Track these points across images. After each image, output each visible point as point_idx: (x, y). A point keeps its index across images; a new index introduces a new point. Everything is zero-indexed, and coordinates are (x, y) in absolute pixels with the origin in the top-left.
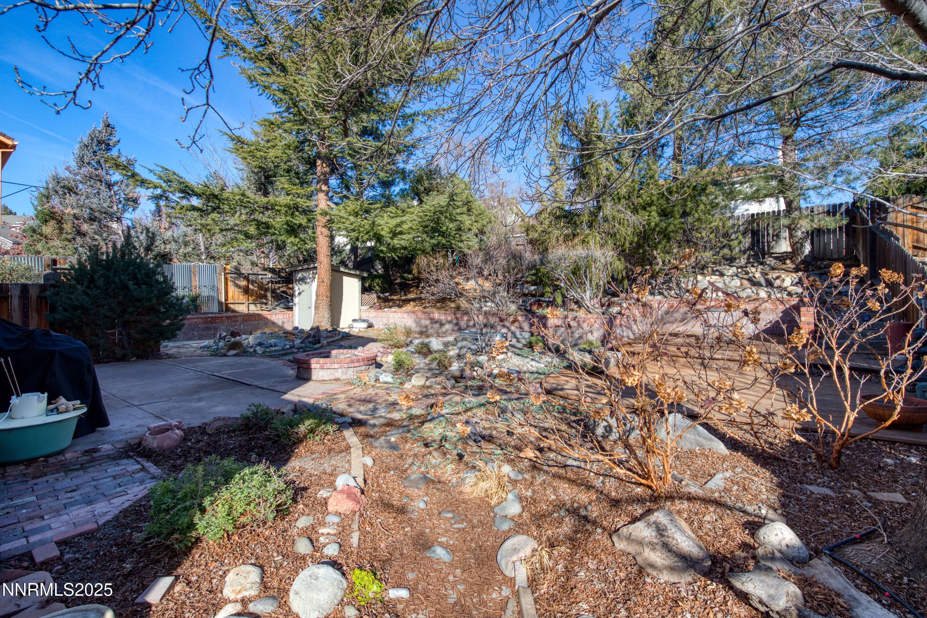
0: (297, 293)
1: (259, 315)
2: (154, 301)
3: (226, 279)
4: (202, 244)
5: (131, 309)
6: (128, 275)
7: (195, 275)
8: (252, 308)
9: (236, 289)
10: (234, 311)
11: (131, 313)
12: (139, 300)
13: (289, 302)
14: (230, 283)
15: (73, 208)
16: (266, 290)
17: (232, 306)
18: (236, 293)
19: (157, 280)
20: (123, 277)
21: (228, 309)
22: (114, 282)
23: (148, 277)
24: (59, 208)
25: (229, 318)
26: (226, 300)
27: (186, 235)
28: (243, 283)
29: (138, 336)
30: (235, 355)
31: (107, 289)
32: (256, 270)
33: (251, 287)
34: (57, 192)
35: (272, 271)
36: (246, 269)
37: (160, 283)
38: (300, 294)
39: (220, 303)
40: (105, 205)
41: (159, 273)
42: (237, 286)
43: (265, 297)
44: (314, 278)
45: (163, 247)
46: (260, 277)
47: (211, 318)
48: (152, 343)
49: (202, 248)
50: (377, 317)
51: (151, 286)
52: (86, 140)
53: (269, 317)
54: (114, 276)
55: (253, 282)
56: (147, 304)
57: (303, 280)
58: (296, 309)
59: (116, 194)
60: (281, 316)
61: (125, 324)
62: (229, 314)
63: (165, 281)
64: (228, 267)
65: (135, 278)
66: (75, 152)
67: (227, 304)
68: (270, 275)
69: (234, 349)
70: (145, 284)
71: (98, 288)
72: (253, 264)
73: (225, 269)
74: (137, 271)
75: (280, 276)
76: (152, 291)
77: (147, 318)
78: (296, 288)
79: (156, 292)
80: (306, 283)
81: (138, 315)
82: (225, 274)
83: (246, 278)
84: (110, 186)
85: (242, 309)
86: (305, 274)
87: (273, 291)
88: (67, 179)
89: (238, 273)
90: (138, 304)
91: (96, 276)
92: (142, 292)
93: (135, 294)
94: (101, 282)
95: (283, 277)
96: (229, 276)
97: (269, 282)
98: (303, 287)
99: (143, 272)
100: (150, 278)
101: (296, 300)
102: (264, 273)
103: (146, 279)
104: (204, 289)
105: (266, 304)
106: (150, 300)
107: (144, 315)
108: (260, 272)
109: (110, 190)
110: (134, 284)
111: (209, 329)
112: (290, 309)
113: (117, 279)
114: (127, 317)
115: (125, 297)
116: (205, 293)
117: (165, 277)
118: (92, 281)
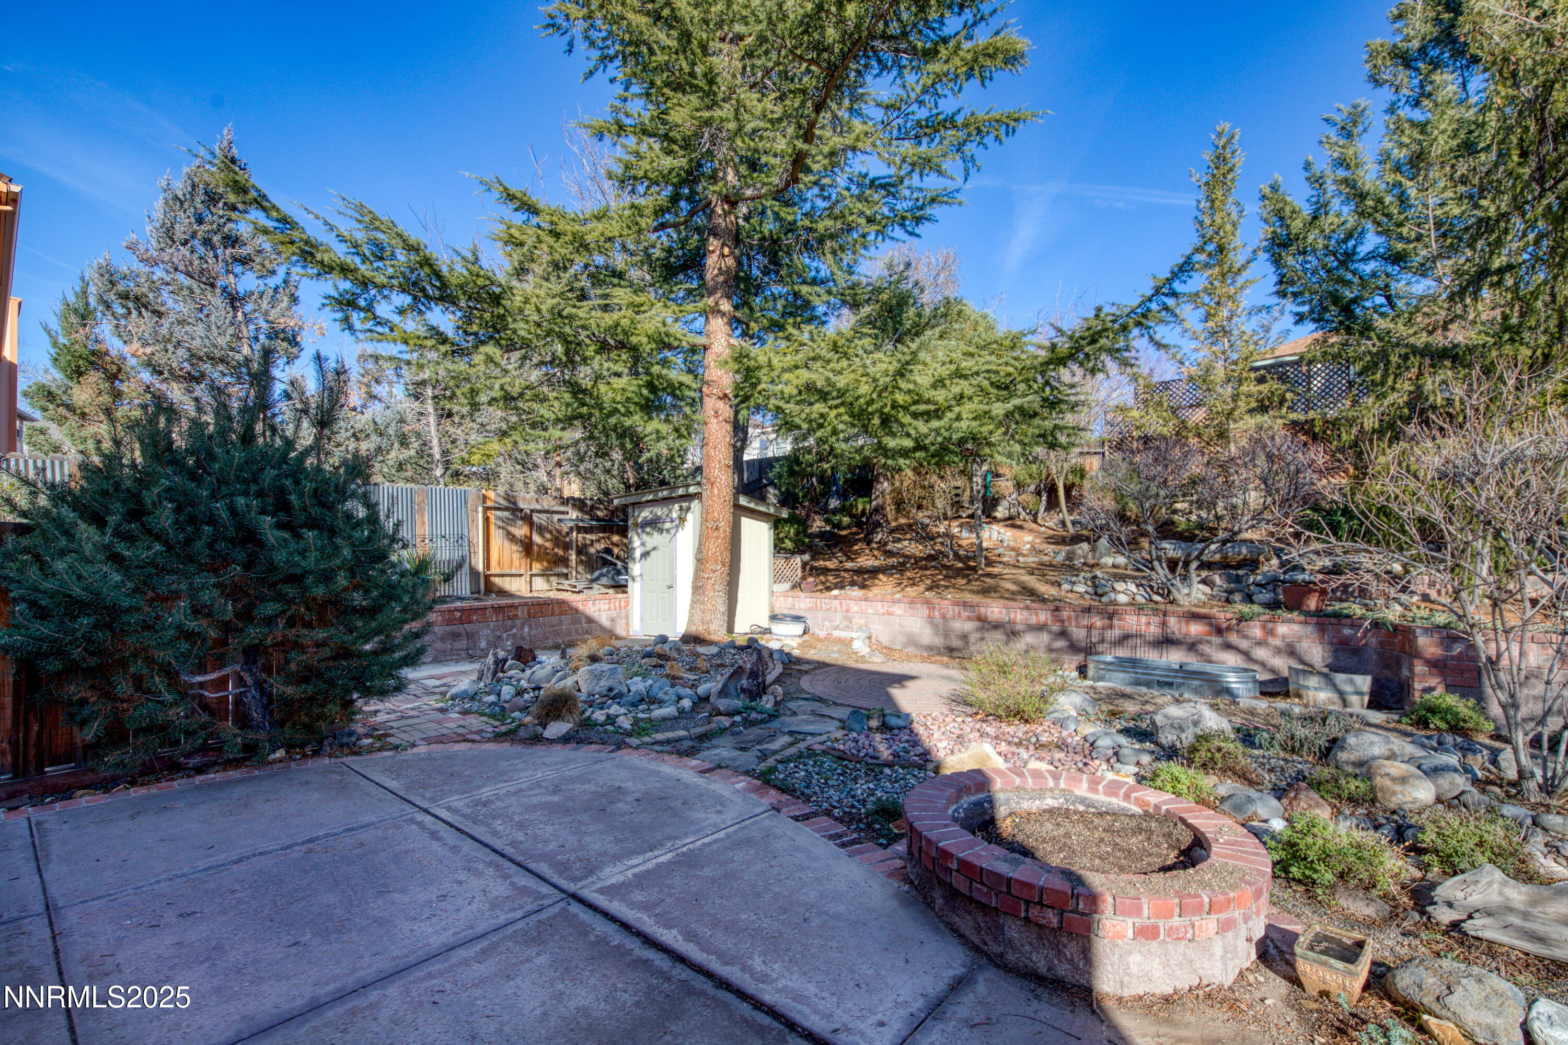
0: (637, 554)
1: (562, 603)
2: (342, 580)
3: (487, 520)
4: (435, 442)
5: (270, 608)
6: (260, 494)
7: (421, 510)
8: (540, 584)
9: (507, 544)
10: (502, 593)
11: (270, 621)
12: (295, 579)
13: (619, 573)
14: (493, 529)
15: (145, 344)
16: (567, 547)
17: (497, 580)
18: (507, 553)
19: (349, 516)
20: (241, 501)
21: (490, 588)
22: (212, 520)
23: (322, 504)
24: (114, 345)
25: (498, 609)
26: (487, 565)
27: (402, 421)
28: (521, 531)
29: (290, 690)
30: (565, 739)
31: (188, 542)
32: (548, 502)
33: (537, 539)
34: (108, 307)
35: (579, 504)
36: (527, 501)
37: (359, 524)
38: (645, 555)
39: (474, 573)
40: (222, 341)
41: (353, 495)
42: (512, 538)
43: (565, 561)
44: (682, 520)
45: (352, 445)
46: (556, 517)
47: (462, 610)
48: (333, 709)
49: (437, 453)
50: (816, 608)
51: (332, 532)
52: (180, 187)
53: (580, 607)
54: (214, 496)
55: (541, 530)
56: (319, 591)
57: (654, 524)
58: (635, 588)
59: (248, 320)
60: (603, 605)
61: (252, 654)
62: (492, 601)
63: (373, 519)
64: (491, 494)
65: (283, 505)
66: (154, 215)
67: (487, 577)
68: (574, 514)
69: (558, 717)
70: (312, 524)
71: (158, 538)
72: (543, 490)
73: (485, 498)
74: (288, 482)
75: (594, 518)
76: (337, 548)
77: (321, 634)
78: (636, 542)
79: (347, 552)
80: (661, 531)
81: (291, 623)
82: (486, 509)
83: (528, 519)
84: (234, 300)
85: (517, 586)
86: (659, 511)
87: (581, 550)
88: (133, 276)
89: (513, 508)
90: (290, 591)
91: (149, 497)
92: (303, 553)
93: (280, 557)
94: (165, 518)
95: (599, 519)
96: (492, 515)
97: (571, 529)
98: (653, 539)
99: (308, 486)
100: (331, 507)
101: (636, 568)
102: (563, 509)
103: (316, 511)
104: (440, 543)
105: (566, 576)
106: (327, 577)
107: (308, 625)
108: (556, 508)
109: (235, 308)
110: (279, 526)
111: (455, 636)
112: (621, 587)
113: (219, 506)
114: (253, 633)
115: (247, 567)
116: (445, 553)
117: (371, 507)
118: (137, 513)
